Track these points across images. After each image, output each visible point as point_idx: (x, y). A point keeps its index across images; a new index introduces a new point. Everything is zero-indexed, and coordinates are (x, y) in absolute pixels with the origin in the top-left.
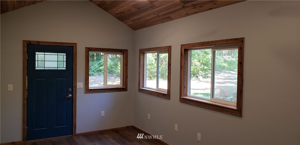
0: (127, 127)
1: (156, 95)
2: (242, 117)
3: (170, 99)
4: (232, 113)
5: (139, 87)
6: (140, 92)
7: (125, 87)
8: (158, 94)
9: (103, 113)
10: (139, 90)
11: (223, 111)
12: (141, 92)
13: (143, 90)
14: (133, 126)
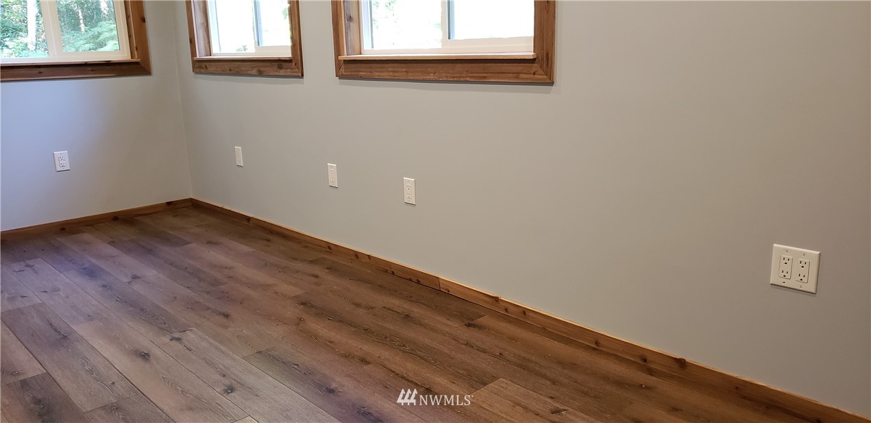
0: (169, 203)
1: (254, 72)
2: (552, 84)
3: (303, 75)
4: (517, 78)
5: (193, 53)
6: (201, 73)
7: (139, 60)
8: (260, 64)
9: (63, 158)
10: (194, 67)
11: (485, 77)
12: (202, 71)
13: (208, 64)
14: (191, 200)
